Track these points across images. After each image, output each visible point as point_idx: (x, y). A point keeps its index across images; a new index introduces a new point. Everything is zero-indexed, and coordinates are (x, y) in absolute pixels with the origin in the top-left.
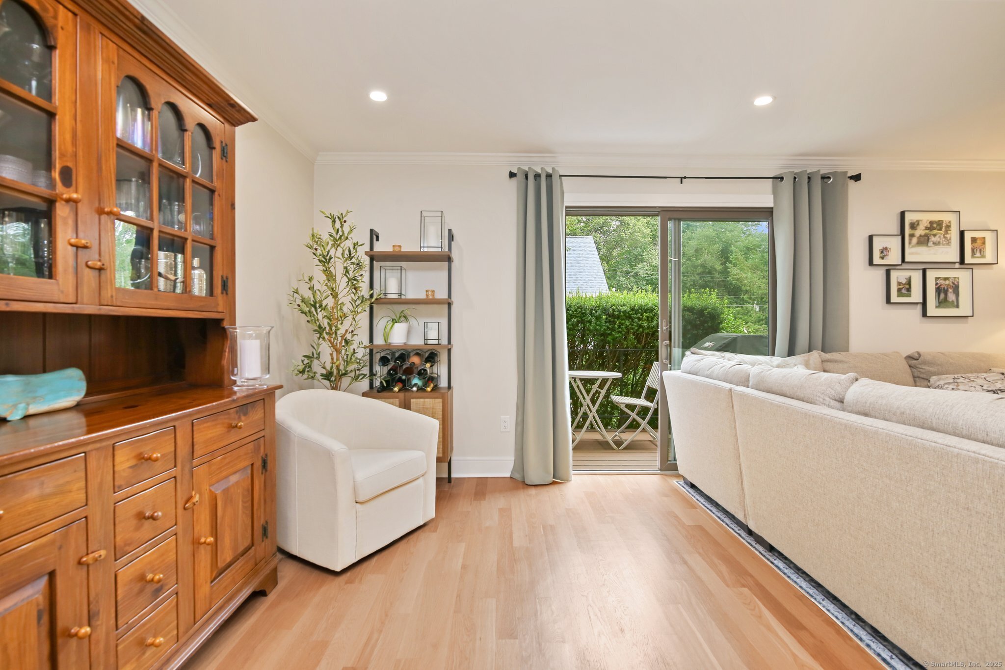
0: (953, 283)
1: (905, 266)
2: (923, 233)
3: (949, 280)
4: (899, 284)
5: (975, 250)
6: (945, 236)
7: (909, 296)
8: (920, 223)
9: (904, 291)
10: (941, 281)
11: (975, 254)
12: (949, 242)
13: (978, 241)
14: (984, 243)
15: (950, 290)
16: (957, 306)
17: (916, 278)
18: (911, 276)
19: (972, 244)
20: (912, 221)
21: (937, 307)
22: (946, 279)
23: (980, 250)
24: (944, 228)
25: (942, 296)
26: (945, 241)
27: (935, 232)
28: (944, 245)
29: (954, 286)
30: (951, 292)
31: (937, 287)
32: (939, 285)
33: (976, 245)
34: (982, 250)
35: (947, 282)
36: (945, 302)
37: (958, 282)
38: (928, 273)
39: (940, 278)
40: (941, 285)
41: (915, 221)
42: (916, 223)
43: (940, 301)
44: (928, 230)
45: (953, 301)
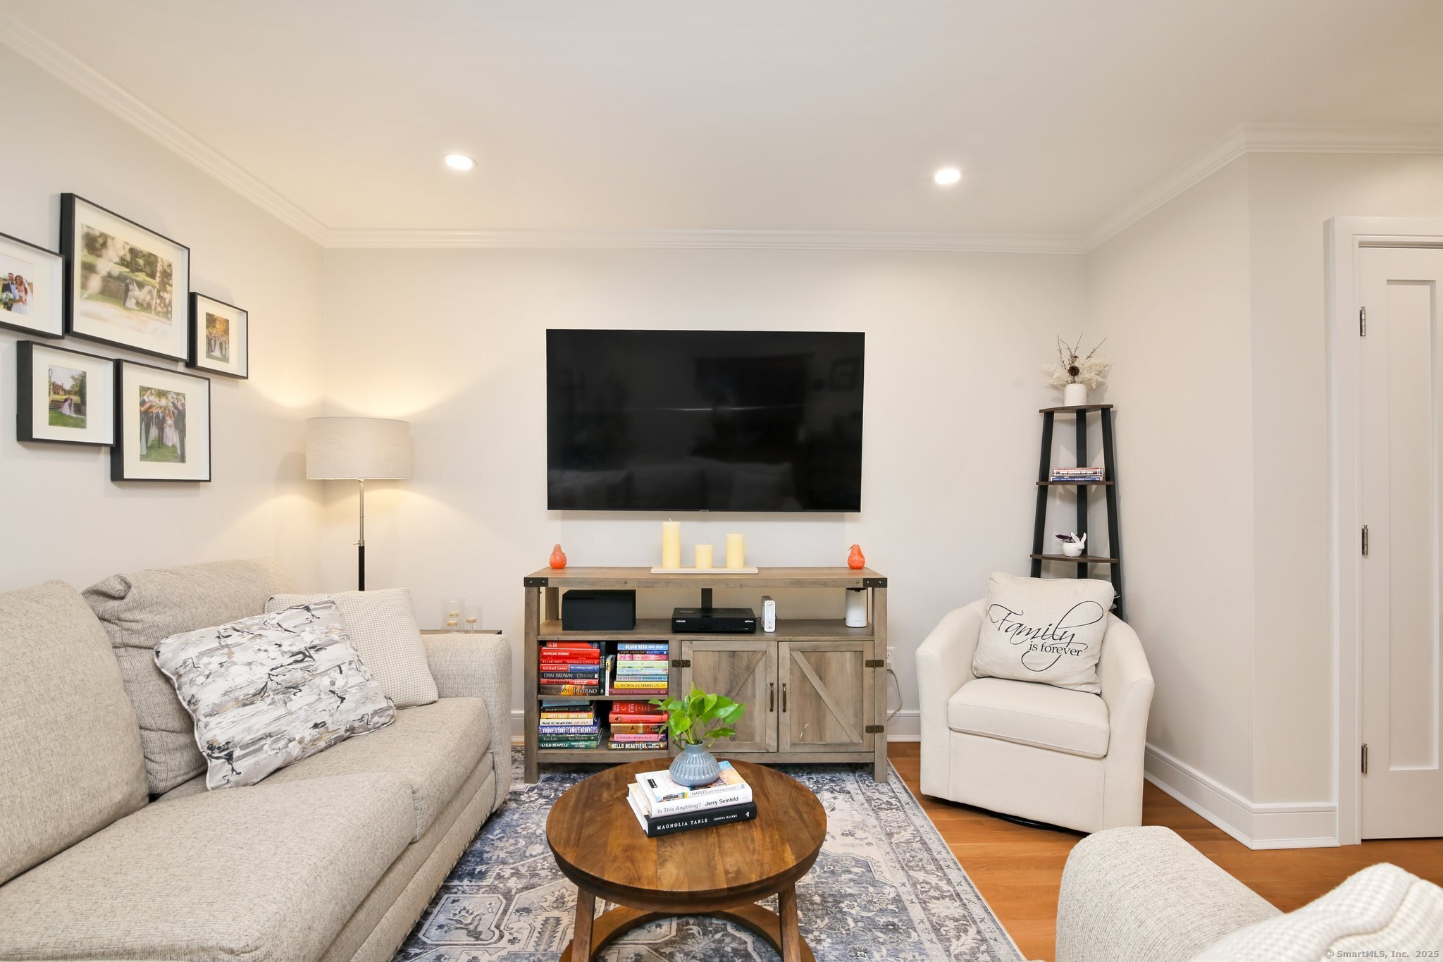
0: (175, 406)
1: (68, 343)
2: (118, 270)
3: (167, 398)
4: (55, 388)
5: (213, 342)
6: (162, 294)
7: (81, 424)
8: (109, 242)
9: (66, 410)
10: (152, 398)
11: (212, 351)
12: (167, 313)
13: (218, 325)
14: (226, 331)
15: (170, 421)
16: (182, 459)
17: (99, 379)
18: (85, 373)
19: (207, 327)
20: (91, 232)
21: (143, 458)
22: (162, 394)
23: (221, 345)
24: (158, 274)
25: (154, 432)
26: (160, 305)
27: (141, 277)
28: (158, 313)
29: (176, 412)
30: (170, 426)
31: (143, 409)
32: (147, 406)
33: (214, 331)
34: (224, 345)
35: (163, 402)
36: (159, 447)
37: (183, 405)
38: (128, 373)
39: (149, 389)
40: (150, 407)
41: (97, 234)
42: (101, 241)
43: (149, 445)
44: (127, 266)
45: (173, 446)
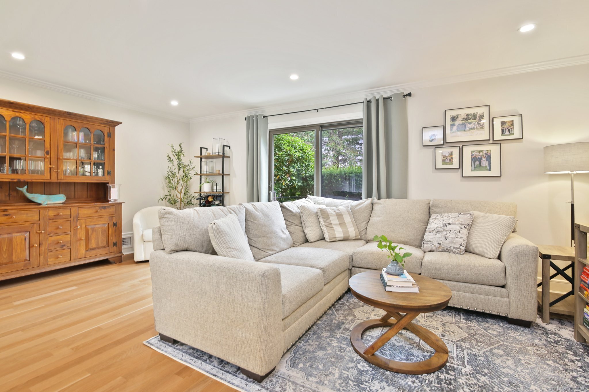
0: (486, 154)
1: (446, 145)
2: (461, 122)
3: (483, 152)
4: (443, 156)
5: (505, 130)
6: (479, 123)
7: (452, 164)
8: (459, 116)
9: (447, 161)
10: (476, 153)
11: (504, 133)
12: (482, 127)
13: (507, 124)
14: (512, 125)
15: (484, 159)
16: (490, 170)
17: (456, 152)
18: (452, 151)
19: (501, 126)
20: (453, 116)
21: (472, 170)
22: (480, 152)
23: (509, 130)
24: (477, 118)
25: (477, 163)
26: (478, 126)
27: (470, 121)
28: (478, 129)
29: (487, 156)
30: (484, 160)
31: (472, 157)
32: (474, 156)
33: (505, 127)
34: (511, 129)
35: (481, 154)
36: (479, 167)
37: (490, 153)
38: (465, 149)
39: (475, 151)
40: (476, 156)
41: (455, 116)
42: (456, 117)
43: (475, 166)
44: (465, 120)
45: (486, 166)
